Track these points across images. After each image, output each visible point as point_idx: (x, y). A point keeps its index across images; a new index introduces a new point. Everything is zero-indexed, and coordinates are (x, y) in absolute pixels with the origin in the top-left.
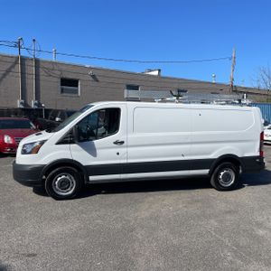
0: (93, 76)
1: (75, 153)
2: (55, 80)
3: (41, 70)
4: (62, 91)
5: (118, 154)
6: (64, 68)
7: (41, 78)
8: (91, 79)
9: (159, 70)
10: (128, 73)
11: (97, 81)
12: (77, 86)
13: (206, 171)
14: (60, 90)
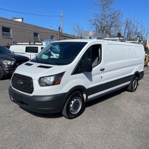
1: (81, 80)
5: (102, 77)
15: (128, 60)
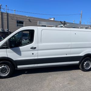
0: (29, 20)
2: (15, 21)
3: (9, 17)
4: (17, 25)
5: (33, 54)
6: (18, 16)
7: (9, 20)
8: (28, 21)
9: (54, 18)
10: (42, 19)
11: (31, 22)
12: (23, 24)
13: (78, 62)
14: (16, 25)
15: (70, 43)
